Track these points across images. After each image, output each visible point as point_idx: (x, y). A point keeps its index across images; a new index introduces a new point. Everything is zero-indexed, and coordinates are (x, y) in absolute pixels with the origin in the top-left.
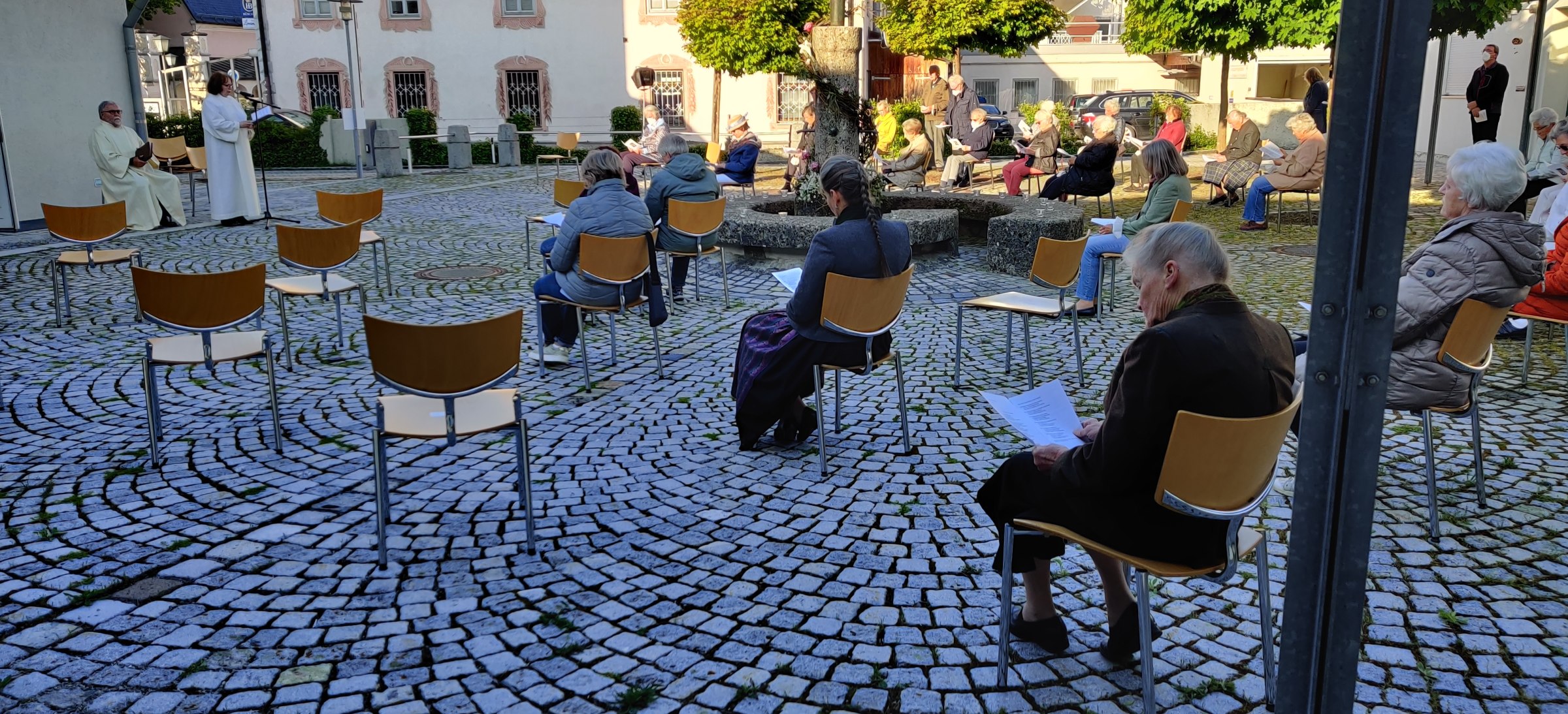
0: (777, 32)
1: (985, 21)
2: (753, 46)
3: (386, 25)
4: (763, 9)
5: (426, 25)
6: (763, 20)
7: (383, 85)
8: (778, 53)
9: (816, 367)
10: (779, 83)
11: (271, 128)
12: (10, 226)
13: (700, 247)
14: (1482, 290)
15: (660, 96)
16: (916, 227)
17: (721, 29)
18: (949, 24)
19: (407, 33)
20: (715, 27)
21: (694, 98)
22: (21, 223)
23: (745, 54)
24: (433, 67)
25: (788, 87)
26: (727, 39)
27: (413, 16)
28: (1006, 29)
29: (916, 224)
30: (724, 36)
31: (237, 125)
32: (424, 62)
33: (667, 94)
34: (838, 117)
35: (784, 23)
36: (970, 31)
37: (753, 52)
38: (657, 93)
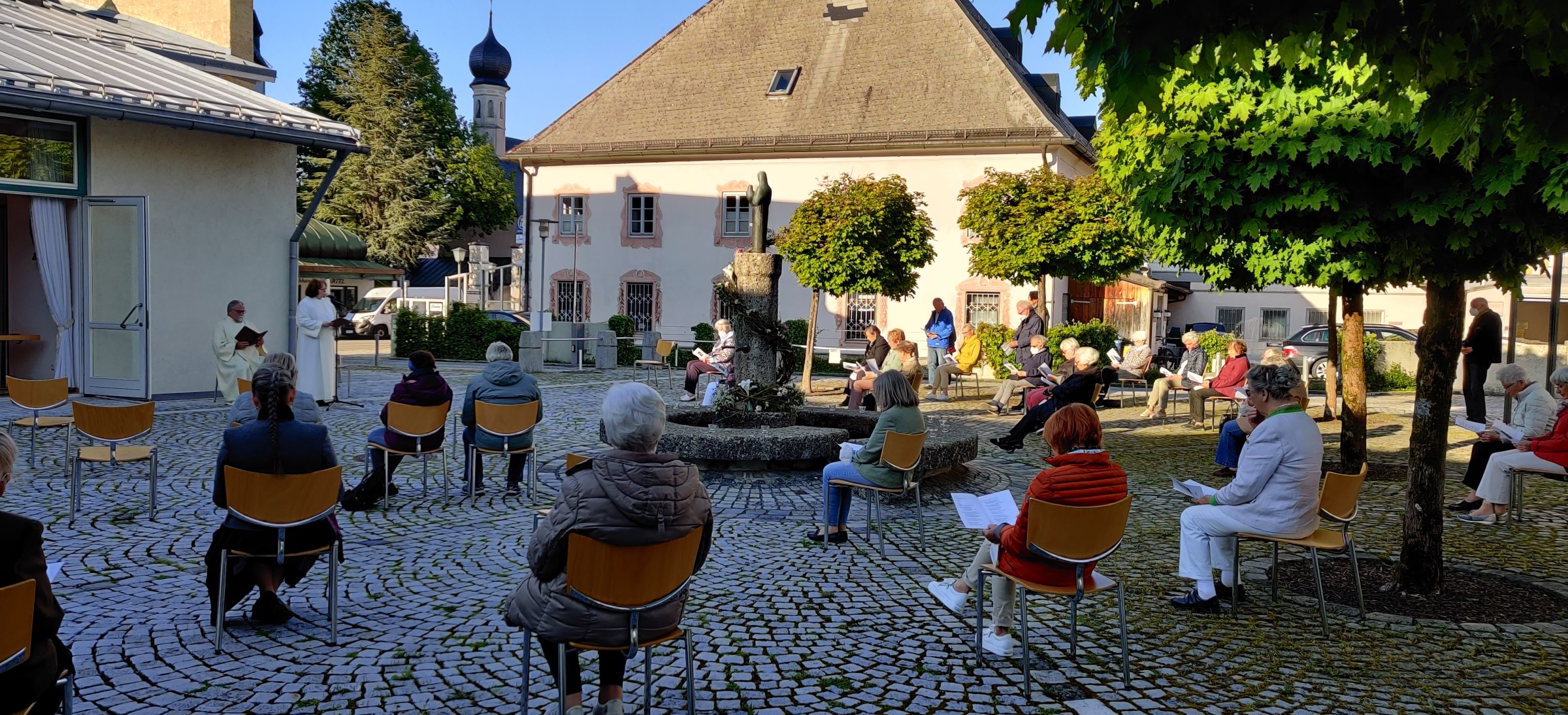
0: (860, 256)
2: (837, 268)
3: (626, 241)
4: (844, 235)
5: (657, 242)
6: (846, 245)
7: (617, 293)
9: (224, 552)
13: (506, 446)
14: (581, 526)
17: (806, 252)
19: (642, 249)
20: (801, 250)
23: (831, 275)
24: (659, 279)
25: (977, 307)
26: (813, 261)
27: (648, 236)
30: (810, 259)
32: (653, 275)
35: (866, 248)
37: (838, 273)
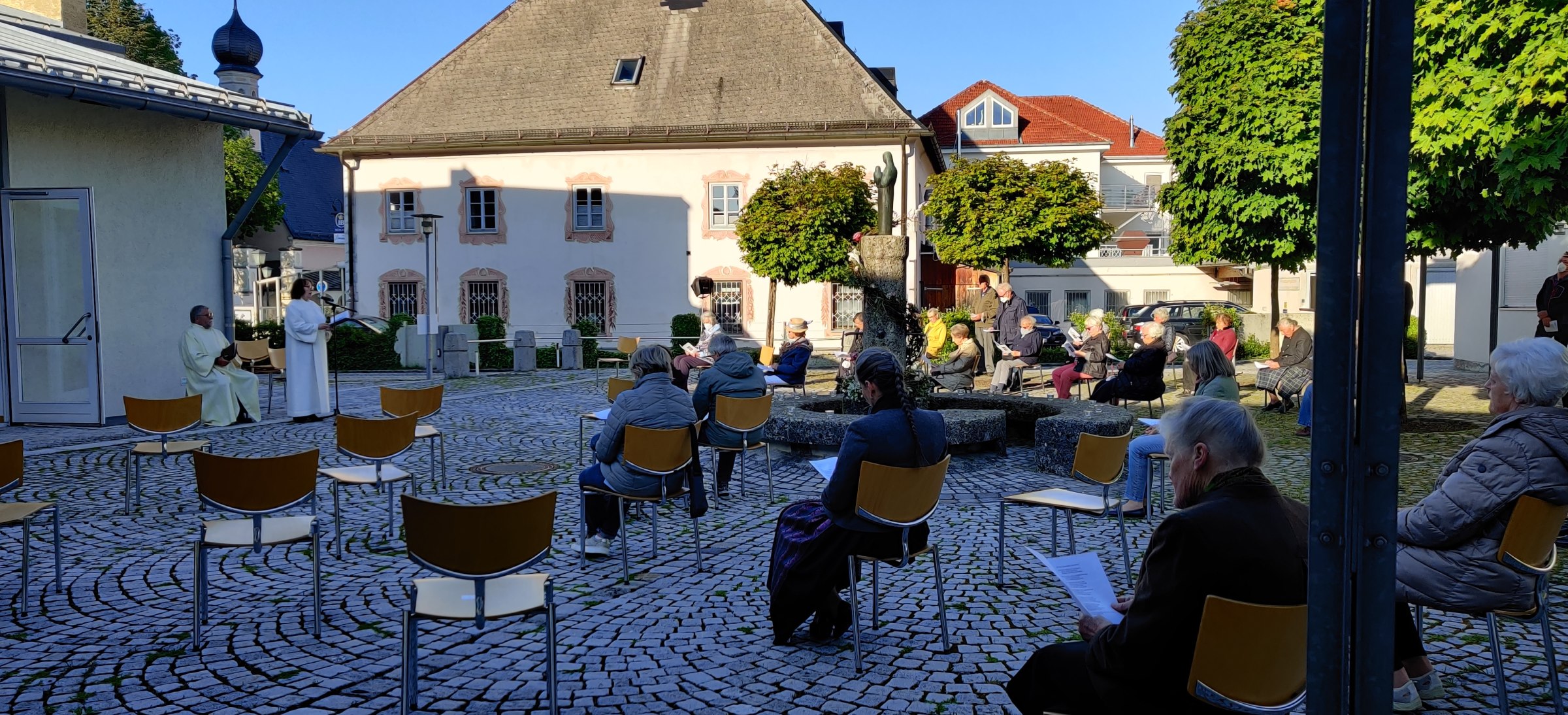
0: (830, 244)
1: (1032, 233)
2: (807, 257)
3: (465, 238)
4: (817, 223)
5: (501, 238)
6: (817, 233)
7: (458, 294)
8: (832, 264)
9: (850, 557)
10: (834, 294)
11: (351, 333)
12: (97, 421)
13: (745, 442)
14: (1537, 486)
15: (719, 305)
16: (962, 426)
17: (776, 241)
18: (997, 236)
19: (484, 245)
20: (771, 239)
21: (752, 307)
22: (107, 418)
23: (800, 264)
24: (505, 277)
25: (843, 297)
26: (783, 250)
27: (490, 231)
28: (1054, 240)
29: (962, 423)
30: (779, 248)
31: (316, 326)
32: (498, 273)
33: (727, 303)
34: (885, 321)
36: (1018, 242)
37: (807, 262)
38: (717, 302)
